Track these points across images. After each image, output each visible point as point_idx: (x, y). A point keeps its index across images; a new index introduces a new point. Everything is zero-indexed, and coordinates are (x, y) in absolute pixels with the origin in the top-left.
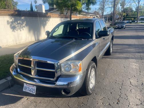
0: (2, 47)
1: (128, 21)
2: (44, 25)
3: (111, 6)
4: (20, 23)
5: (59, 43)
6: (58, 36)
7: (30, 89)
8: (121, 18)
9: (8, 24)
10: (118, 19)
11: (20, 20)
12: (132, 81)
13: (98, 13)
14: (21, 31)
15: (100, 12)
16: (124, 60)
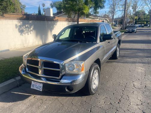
0: (11, 50)
1: (140, 25)
2: (51, 29)
3: (121, 9)
4: (28, 27)
5: (65, 46)
6: (64, 39)
7: (37, 87)
8: (132, 22)
9: (16, 27)
10: (129, 22)
11: (28, 24)
12: (135, 84)
13: (108, 17)
14: (28, 34)
15: (111, 15)
16: (130, 64)
